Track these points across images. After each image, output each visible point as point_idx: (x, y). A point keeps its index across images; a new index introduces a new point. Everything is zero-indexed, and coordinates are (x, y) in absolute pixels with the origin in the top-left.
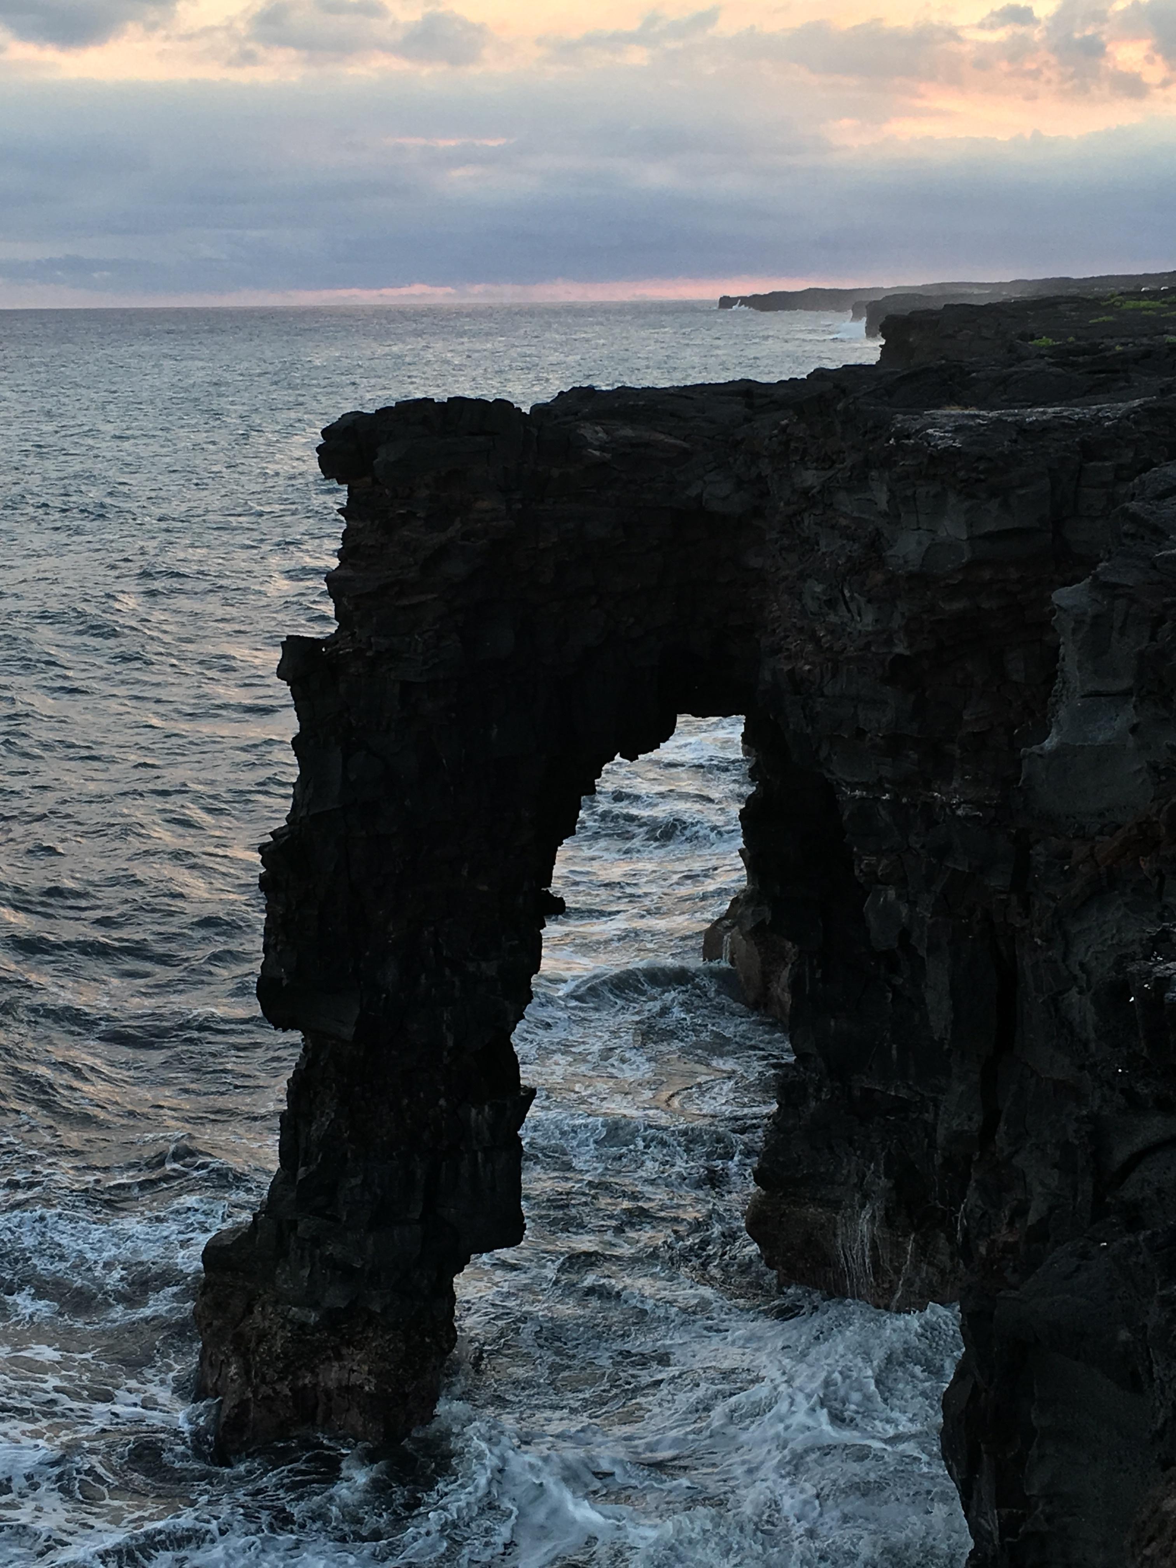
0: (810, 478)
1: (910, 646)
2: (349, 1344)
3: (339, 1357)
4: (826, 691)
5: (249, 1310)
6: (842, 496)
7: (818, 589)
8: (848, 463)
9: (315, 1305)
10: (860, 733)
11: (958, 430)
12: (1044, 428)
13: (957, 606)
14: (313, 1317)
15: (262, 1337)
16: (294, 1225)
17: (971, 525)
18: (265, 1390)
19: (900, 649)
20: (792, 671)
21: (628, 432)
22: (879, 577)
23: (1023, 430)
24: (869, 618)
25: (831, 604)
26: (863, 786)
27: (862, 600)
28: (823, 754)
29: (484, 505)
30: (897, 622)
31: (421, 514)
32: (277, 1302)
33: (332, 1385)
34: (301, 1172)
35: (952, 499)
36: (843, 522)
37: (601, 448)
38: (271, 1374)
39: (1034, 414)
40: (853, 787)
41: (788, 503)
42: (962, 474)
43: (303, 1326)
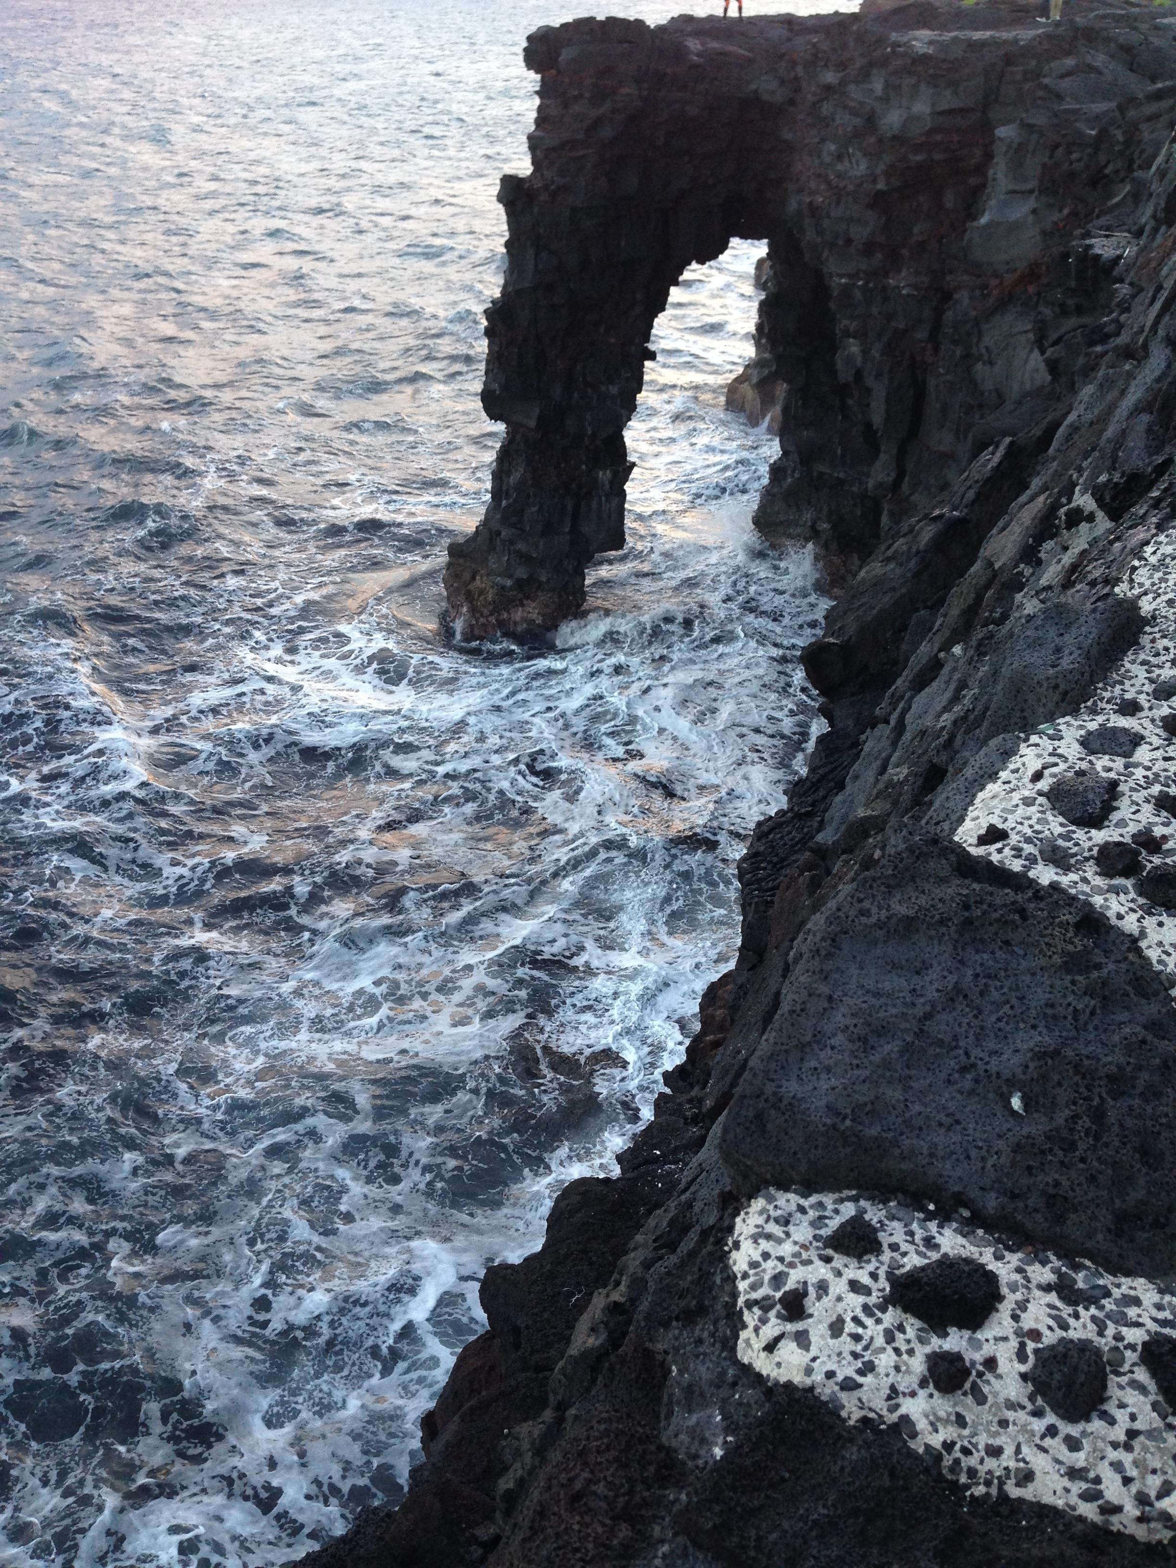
0: (830, 77)
1: (887, 184)
2: (528, 598)
3: (523, 605)
4: (832, 214)
5: (473, 578)
6: (852, 87)
7: (833, 147)
8: (858, 65)
9: (510, 577)
10: (849, 241)
11: (931, 43)
12: (983, 44)
13: (919, 158)
14: (509, 583)
15: (482, 592)
16: (499, 533)
17: (933, 105)
18: (482, 620)
19: (881, 186)
20: (811, 203)
21: (715, 45)
22: (872, 140)
23: (971, 45)
24: (863, 167)
25: (840, 157)
26: (849, 276)
27: (859, 154)
28: (825, 255)
29: (624, 91)
30: (881, 167)
31: (587, 95)
32: (488, 575)
33: (518, 619)
34: (504, 503)
35: (923, 87)
36: (852, 104)
37: (698, 55)
38: (486, 612)
39: (977, 35)
40: (841, 276)
41: (814, 95)
42: (931, 71)
43: (503, 588)
